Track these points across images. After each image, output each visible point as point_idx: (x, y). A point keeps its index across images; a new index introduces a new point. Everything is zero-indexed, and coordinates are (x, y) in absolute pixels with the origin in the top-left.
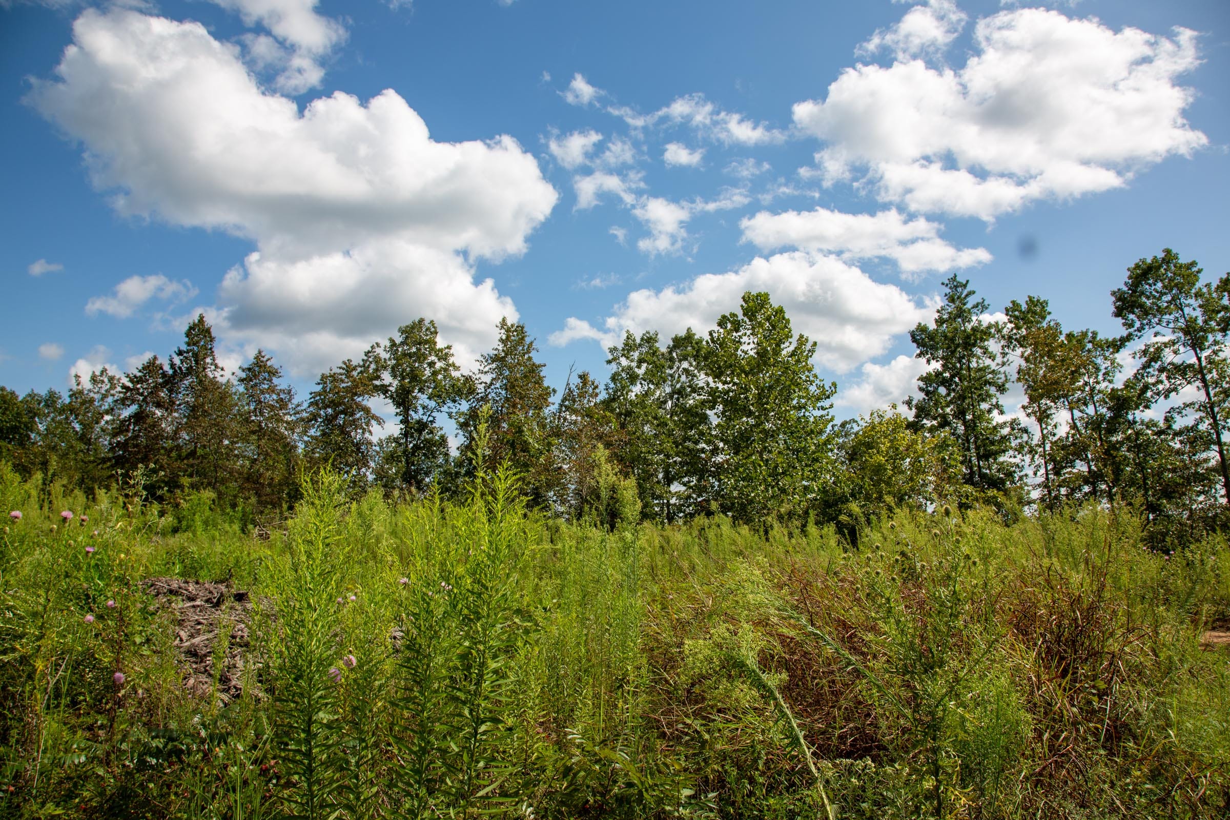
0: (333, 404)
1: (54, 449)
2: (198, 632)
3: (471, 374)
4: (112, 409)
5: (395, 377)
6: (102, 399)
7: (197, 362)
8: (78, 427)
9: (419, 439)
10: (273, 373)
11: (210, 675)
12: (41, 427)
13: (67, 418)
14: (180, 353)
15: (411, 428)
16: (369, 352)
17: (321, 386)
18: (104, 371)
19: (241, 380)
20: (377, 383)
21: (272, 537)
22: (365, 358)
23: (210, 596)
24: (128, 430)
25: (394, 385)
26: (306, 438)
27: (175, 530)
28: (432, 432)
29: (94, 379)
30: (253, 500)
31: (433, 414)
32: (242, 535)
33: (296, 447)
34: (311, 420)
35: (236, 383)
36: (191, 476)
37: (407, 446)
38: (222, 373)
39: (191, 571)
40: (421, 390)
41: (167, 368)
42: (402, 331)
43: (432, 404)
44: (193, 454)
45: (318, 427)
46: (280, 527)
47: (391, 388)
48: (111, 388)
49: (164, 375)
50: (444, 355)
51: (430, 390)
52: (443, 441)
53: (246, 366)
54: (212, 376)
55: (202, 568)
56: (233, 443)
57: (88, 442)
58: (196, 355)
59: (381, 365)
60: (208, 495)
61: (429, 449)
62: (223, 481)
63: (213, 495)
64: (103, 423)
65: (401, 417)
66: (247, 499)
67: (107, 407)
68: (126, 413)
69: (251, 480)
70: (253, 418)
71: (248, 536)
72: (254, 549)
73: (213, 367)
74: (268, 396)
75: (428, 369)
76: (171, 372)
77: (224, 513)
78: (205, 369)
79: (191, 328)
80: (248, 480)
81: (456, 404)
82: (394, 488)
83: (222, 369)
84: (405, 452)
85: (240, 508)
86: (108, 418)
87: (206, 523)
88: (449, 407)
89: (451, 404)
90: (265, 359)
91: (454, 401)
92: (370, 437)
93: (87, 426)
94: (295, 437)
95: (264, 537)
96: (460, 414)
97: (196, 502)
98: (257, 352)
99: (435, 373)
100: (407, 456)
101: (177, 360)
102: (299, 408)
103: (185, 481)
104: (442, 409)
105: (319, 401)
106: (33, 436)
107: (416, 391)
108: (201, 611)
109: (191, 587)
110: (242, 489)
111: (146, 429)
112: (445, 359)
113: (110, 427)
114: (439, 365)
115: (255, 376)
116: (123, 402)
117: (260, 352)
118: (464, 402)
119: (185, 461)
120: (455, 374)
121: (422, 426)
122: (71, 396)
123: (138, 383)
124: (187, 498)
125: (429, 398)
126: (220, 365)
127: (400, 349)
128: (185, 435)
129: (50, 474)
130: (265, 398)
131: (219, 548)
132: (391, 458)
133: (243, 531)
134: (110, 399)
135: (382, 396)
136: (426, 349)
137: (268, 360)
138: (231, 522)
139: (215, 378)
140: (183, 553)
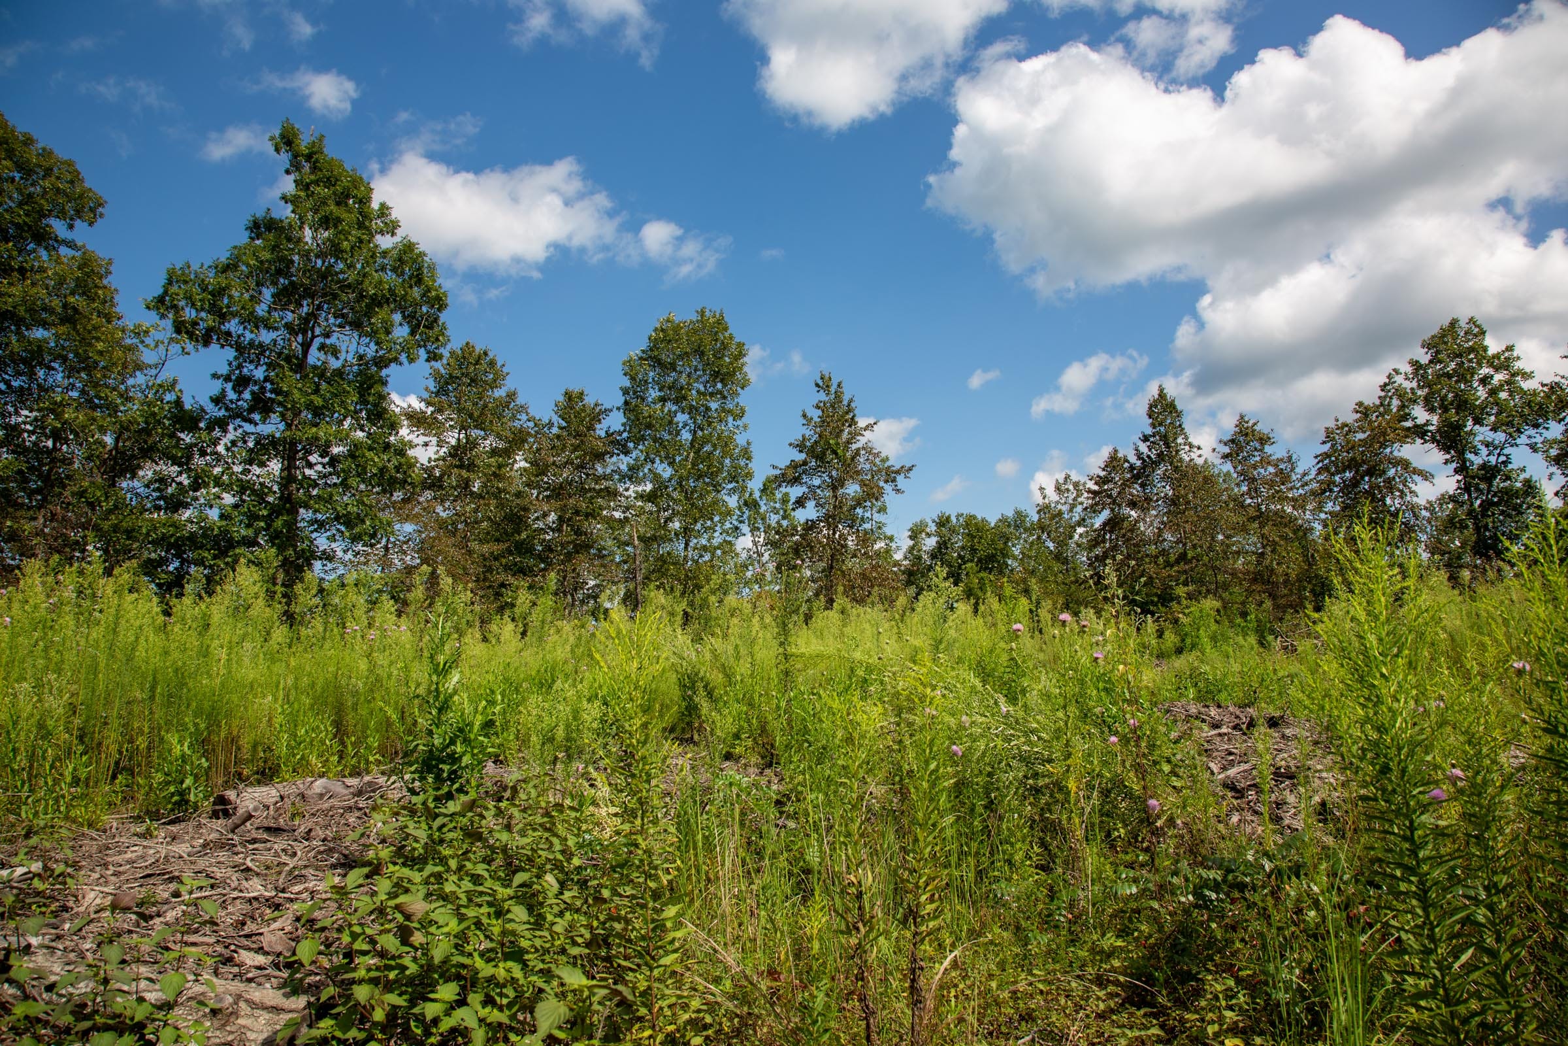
0: (1352, 464)
1: (1033, 572)
2: (1232, 764)
3: (1557, 379)
4: (1084, 520)
5: (1432, 410)
6: (1071, 510)
7: (1168, 446)
8: (1051, 545)
9: (1489, 491)
10: (1264, 440)
11: (1256, 812)
12: (1016, 551)
13: (1039, 538)
14: (1145, 439)
15: (1473, 478)
16: (1386, 385)
17: (1329, 445)
18: (1067, 478)
19: (1225, 457)
20: (1409, 424)
21: (1300, 649)
22: (1383, 394)
23: (1237, 721)
24: (1104, 541)
25: (1435, 422)
26: (1323, 516)
27: (1179, 651)
28: (1508, 478)
29: (1058, 489)
30: (1268, 604)
31: (1505, 451)
32: (1261, 650)
33: (1312, 529)
34: (1324, 492)
35: (1218, 461)
36: (1186, 584)
37: (1472, 504)
38: (1200, 452)
39: (1208, 695)
40: (1478, 421)
41: (1133, 459)
42: (1427, 345)
43: (1500, 437)
44: (1183, 557)
45: (1336, 498)
46: (1309, 635)
47: (1431, 428)
48: (1078, 496)
49: (1132, 467)
50: (1503, 362)
51: (1493, 418)
52: (1530, 488)
53: (1225, 439)
54: (1187, 459)
55: (1220, 691)
56: (1228, 537)
57: (1065, 561)
58: (1164, 438)
59: (1407, 400)
60: (1210, 604)
61: (1507, 503)
62: (1225, 587)
63: (1217, 604)
64: (1076, 537)
65: (1454, 465)
66: (1260, 604)
67: (1077, 518)
68: (1098, 522)
69: (1261, 579)
70: (1249, 501)
71: (1269, 650)
72: (1279, 664)
73: (1187, 448)
74: (1262, 471)
75: (1481, 388)
76: (1139, 463)
77: (1232, 625)
78: (1177, 451)
79: (1151, 407)
80: (1254, 580)
81: (1540, 430)
82: (1461, 567)
83: (1199, 448)
84: (1471, 513)
85: (1253, 616)
86: (1080, 530)
87: (1213, 639)
88: (1529, 437)
89: (1532, 432)
90: (1250, 424)
91: (1536, 426)
92: (1415, 499)
93: (1062, 544)
94: (1308, 515)
95: (1290, 650)
96: (1551, 443)
97: (1198, 614)
98: (1238, 417)
99: (1493, 392)
100: (1475, 518)
101: (1143, 448)
102: (1307, 478)
103: (1181, 591)
104: (1518, 441)
105: (1329, 463)
106: (1010, 562)
107: (1470, 423)
108: (1229, 740)
109: (1213, 712)
110: (1250, 592)
111: (1124, 536)
112: (1507, 368)
113: (1084, 541)
114: (1499, 377)
115: (1241, 449)
116: (1093, 510)
117: (1242, 417)
118: (1552, 424)
119: (1176, 568)
120: (1526, 385)
121: (1489, 472)
122: (1039, 512)
123: (1105, 483)
124: (1187, 611)
125: (1494, 429)
126: (1196, 443)
127: (1430, 371)
128: (1168, 536)
129: (1033, 599)
130: (1259, 474)
131: (1236, 667)
132: (1451, 524)
133: (1261, 644)
134: (1079, 508)
135: (1419, 441)
136: (1470, 361)
137: (1255, 424)
138: (1245, 635)
139: (1191, 460)
140: (1194, 676)
